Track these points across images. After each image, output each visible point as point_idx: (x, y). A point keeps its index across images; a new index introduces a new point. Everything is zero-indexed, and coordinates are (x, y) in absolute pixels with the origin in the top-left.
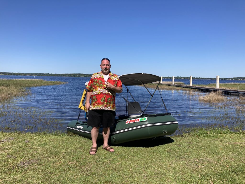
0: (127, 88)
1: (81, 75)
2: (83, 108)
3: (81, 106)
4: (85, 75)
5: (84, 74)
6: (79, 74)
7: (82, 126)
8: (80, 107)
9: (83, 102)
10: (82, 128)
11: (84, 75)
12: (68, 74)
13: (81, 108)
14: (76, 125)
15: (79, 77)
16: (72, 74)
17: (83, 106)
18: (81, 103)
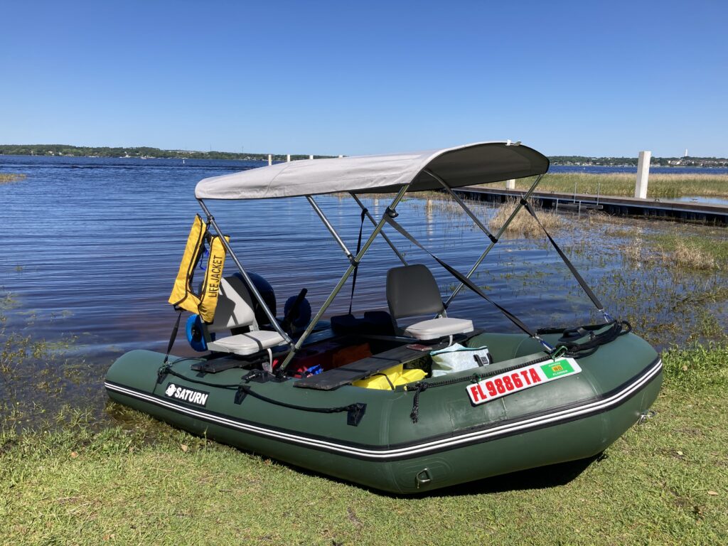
0: (359, 203)
1: (65, 150)
2: (191, 304)
3: (182, 297)
4: (80, 151)
5: (75, 147)
6: (58, 148)
7: (202, 392)
8: (178, 300)
9: (190, 278)
10: (200, 398)
11: (75, 150)
12: (17, 147)
13: (181, 305)
14: (159, 381)
15: (59, 155)
16: (32, 147)
17: (189, 295)
18: (180, 284)
